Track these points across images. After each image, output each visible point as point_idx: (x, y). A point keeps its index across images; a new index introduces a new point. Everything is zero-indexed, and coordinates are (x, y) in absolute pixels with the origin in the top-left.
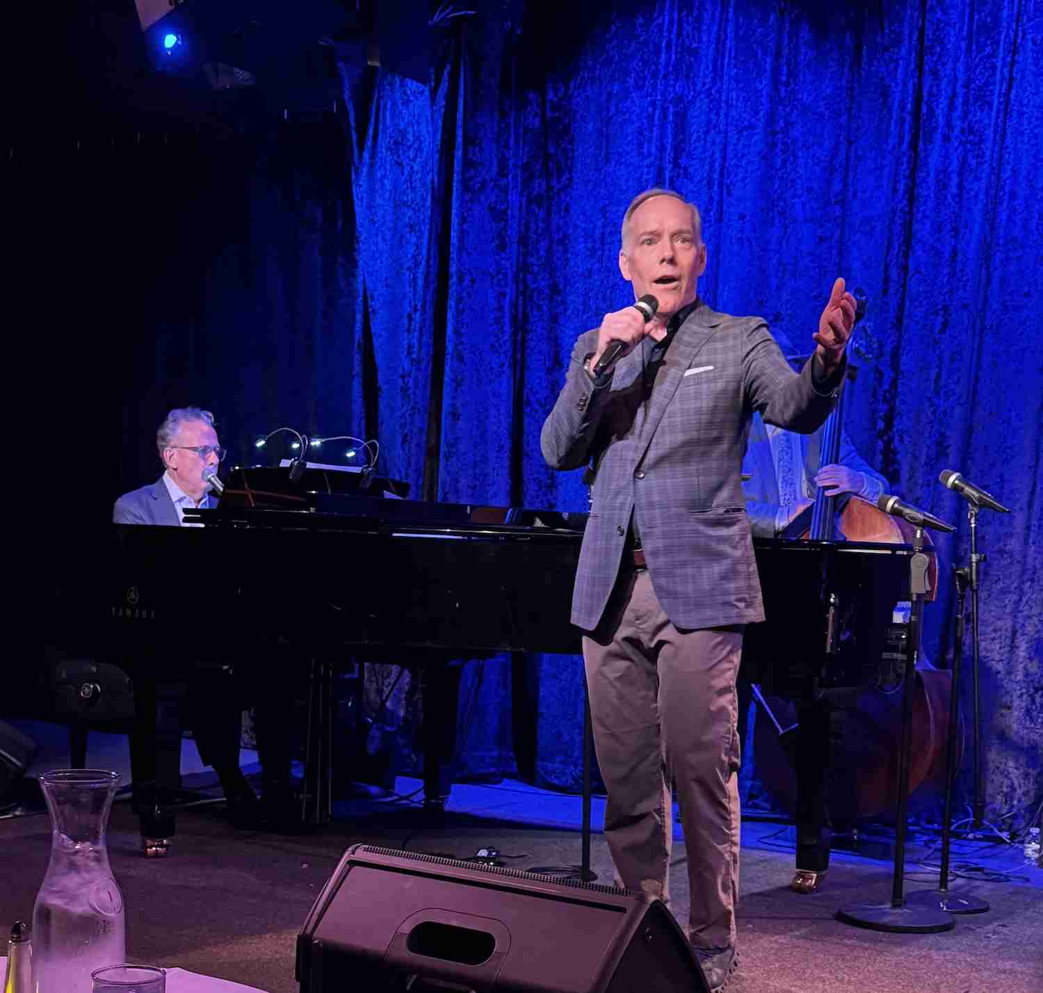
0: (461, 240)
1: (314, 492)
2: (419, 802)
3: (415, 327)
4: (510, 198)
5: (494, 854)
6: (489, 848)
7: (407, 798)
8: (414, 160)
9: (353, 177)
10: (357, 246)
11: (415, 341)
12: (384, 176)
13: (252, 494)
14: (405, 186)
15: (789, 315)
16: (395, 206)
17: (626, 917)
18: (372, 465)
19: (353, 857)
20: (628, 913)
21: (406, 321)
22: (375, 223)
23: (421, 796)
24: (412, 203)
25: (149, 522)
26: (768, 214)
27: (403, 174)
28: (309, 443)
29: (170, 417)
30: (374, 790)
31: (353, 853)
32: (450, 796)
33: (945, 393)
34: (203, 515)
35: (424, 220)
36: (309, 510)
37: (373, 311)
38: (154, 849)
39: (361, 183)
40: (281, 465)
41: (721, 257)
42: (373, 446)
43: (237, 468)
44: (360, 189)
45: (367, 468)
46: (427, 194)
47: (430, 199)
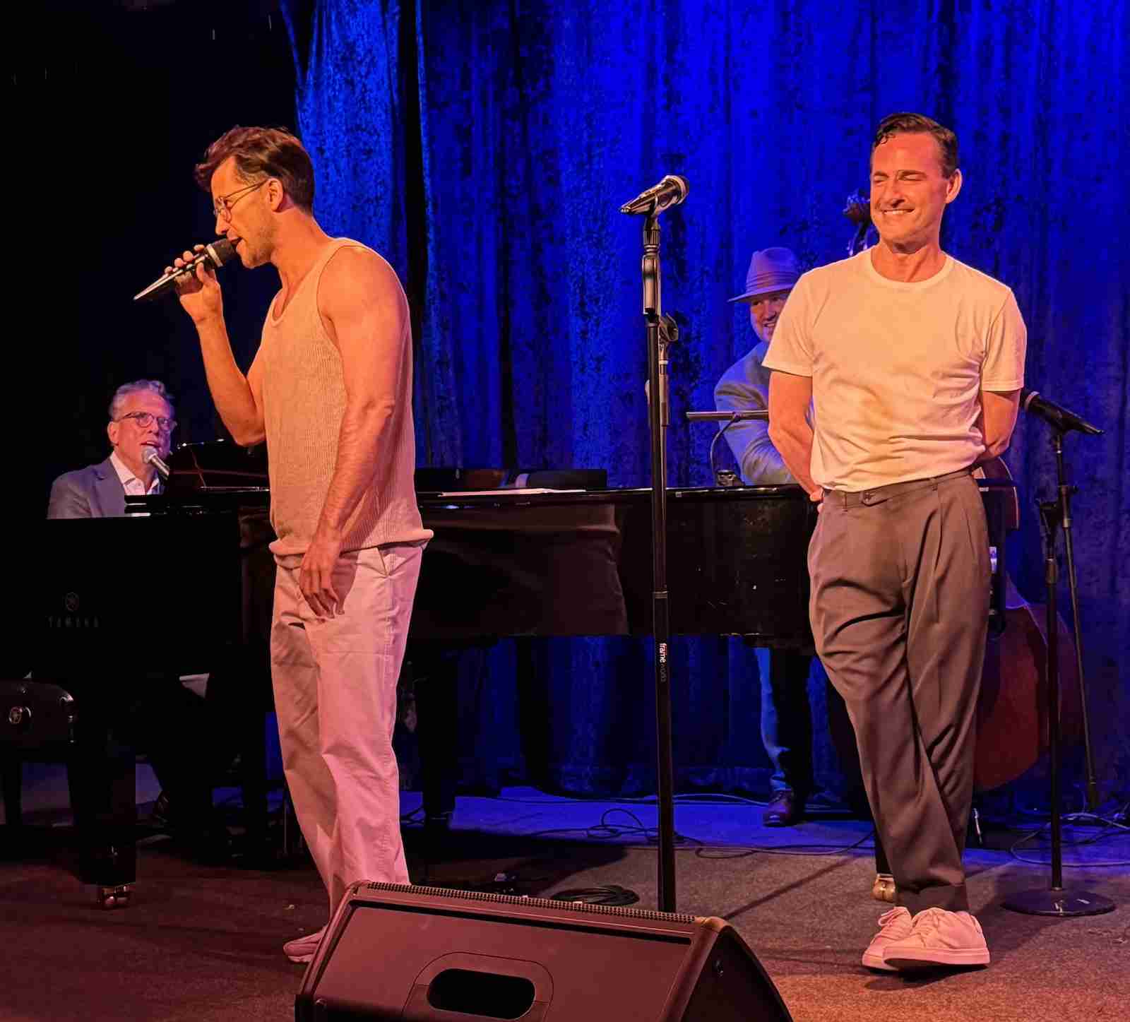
2: (420, 821)
7: (407, 817)
8: (366, 77)
9: (297, 101)
13: (205, 476)
14: (357, 107)
16: (348, 131)
17: (689, 949)
19: (356, 897)
20: (694, 944)
23: (422, 814)
31: (356, 890)
32: (455, 811)
34: (146, 502)
38: (113, 898)
39: (306, 107)
43: (185, 445)
46: (387, 114)
47: (390, 120)
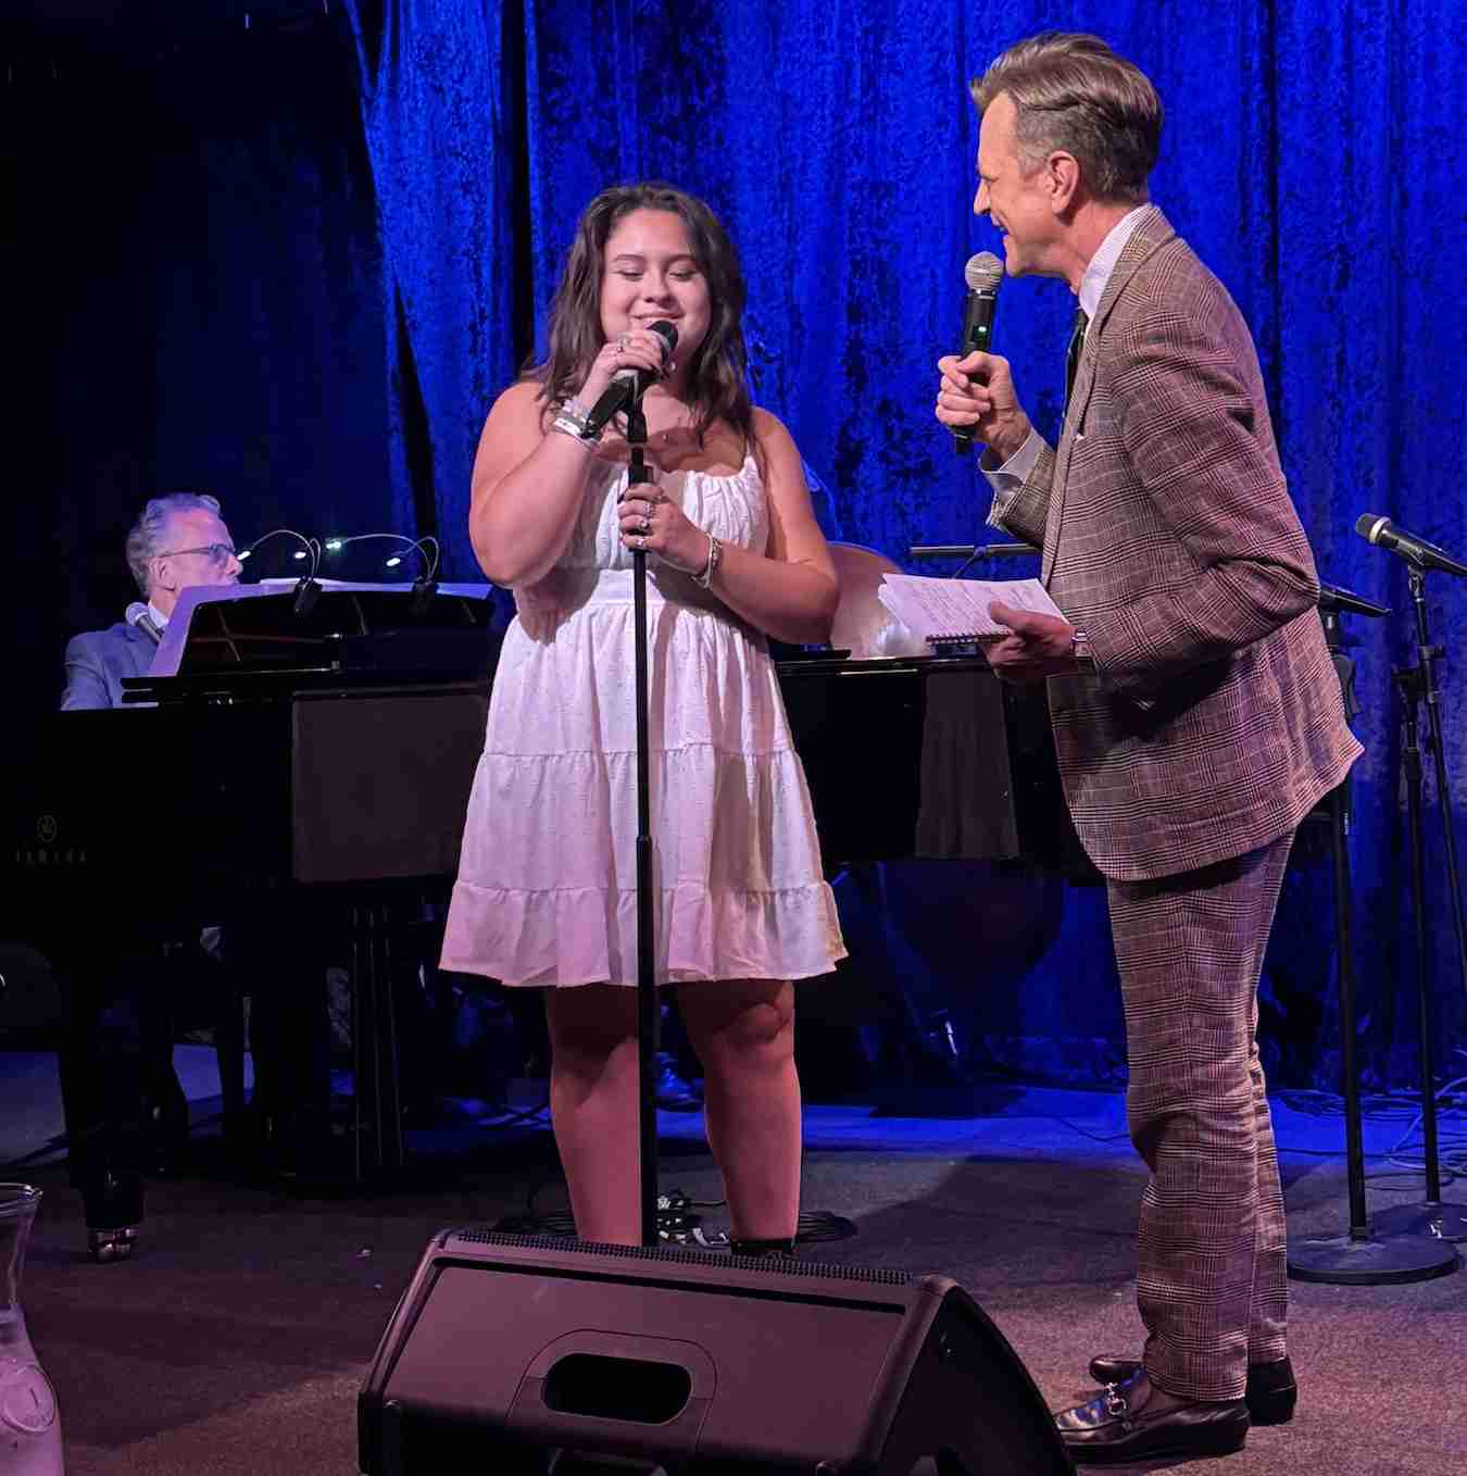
0: (547, 202)
1: (336, 636)
3: (483, 346)
4: (619, 129)
5: (680, 1203)
6: (674, 1192)
7: (530, 1114)
8: (460, 81)
9: (364, 114)
10: (378, 222)
11: (485, 367)
12: (414, 110)
13: (237, 642)
14: (450, 123)
16: (436, 157)
17: (906, 1320)
18: (429, 576)
19: (442, 1253)
20: (909, 1312)
21: (468, 338)
22: (405, 185)
24: (464, 149)
27: (444, 105)
28: (323, 547)
30: (474, 1106)
31: (442, 1244)
33: (1357, 384)
34: (155, 687)
35: (484, 173)
36: (329, 666)
37: (413, 323)
38: (110, 1246)
39: (376, 123)
42: (428, 545)
44: (376, 137)
45: (421, 582)
46: (488, 131)
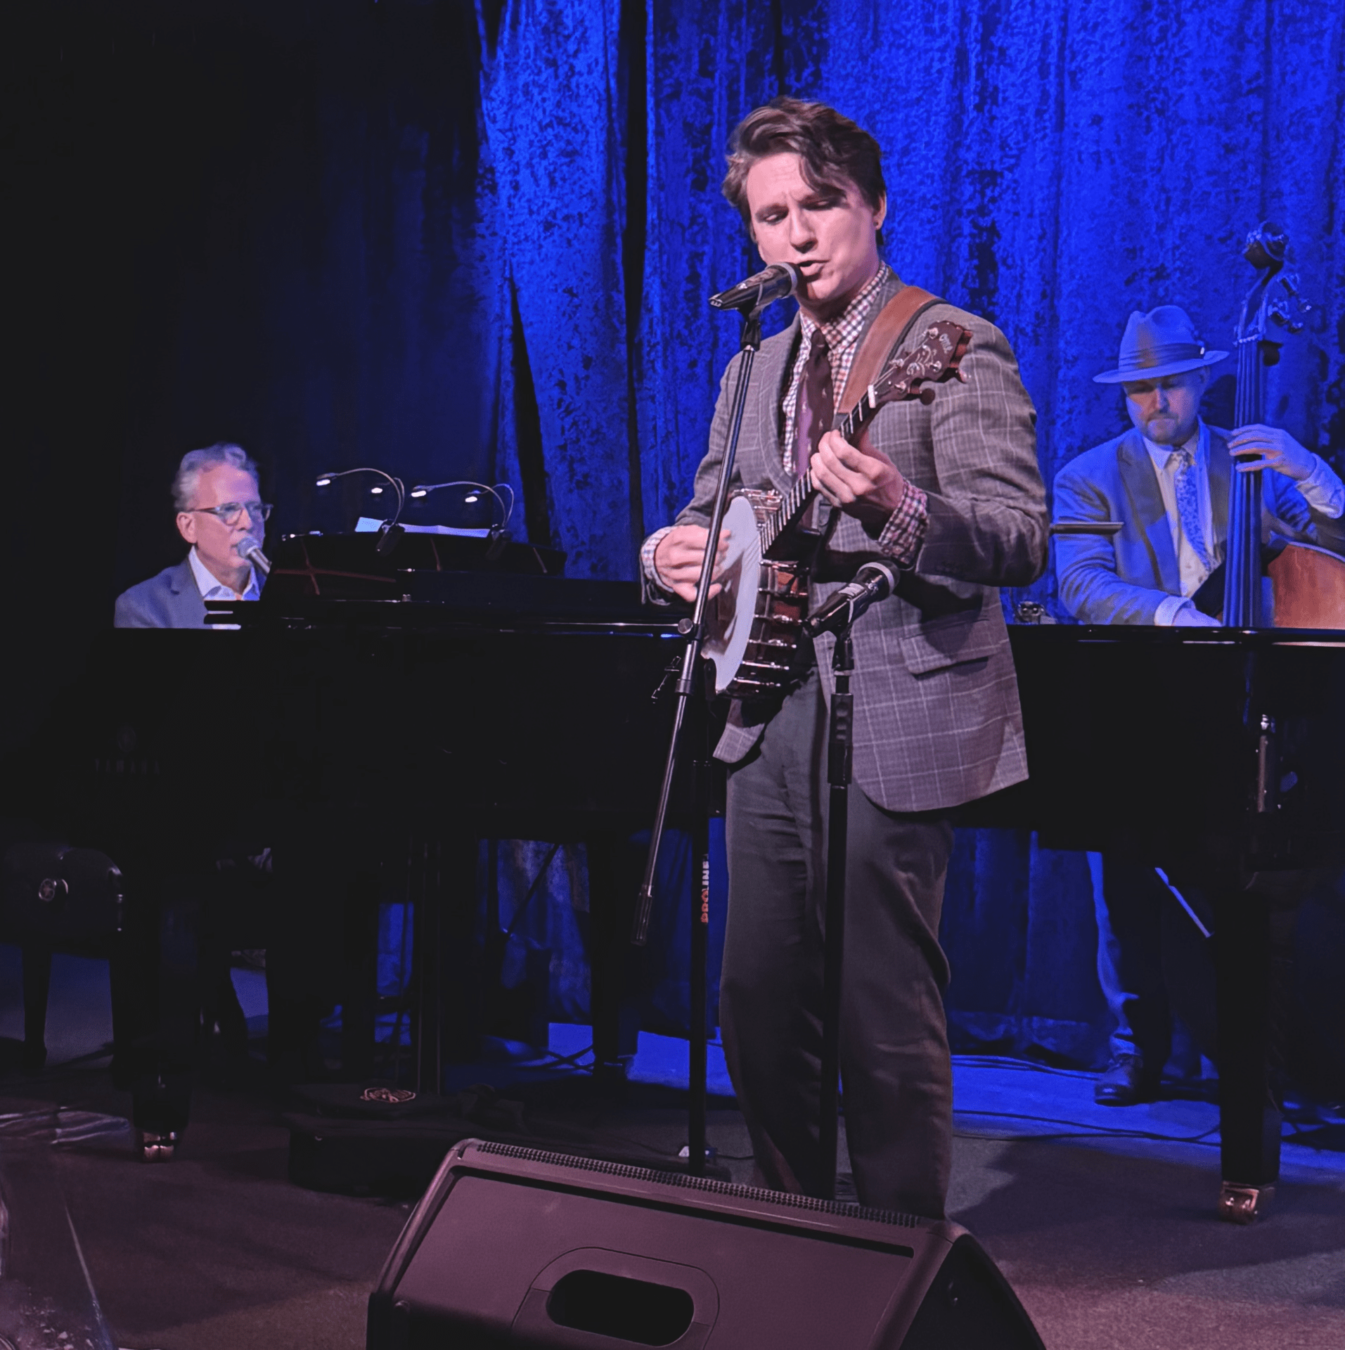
1: (410, 570)
2: (585, 1068)
7: (571, 1060)
8: (574, 56)
9: (482, 86)
13: (317, 575)
15: (1179, 268)
17: (911, 1265)
18: (504, 523)
19: (461, 1162)
20: (918, 1254)
23: (590, 1058)
25: (159, 624)
26: (1140, 114)
29: (185, 463)
30: (514, 1047)
31: (461, 1154)
32: (636, 1057)
34: (237, 610)
36: (400, 598)
38: (155, 1147)
39: (494, 94)
40: (359, 529)
41: (1064, 184)
42: (504, 492)
43: (292, 536)
44: (492, 103)
45: (497, 529)
46: (600, 106)
47: (603, 114)
